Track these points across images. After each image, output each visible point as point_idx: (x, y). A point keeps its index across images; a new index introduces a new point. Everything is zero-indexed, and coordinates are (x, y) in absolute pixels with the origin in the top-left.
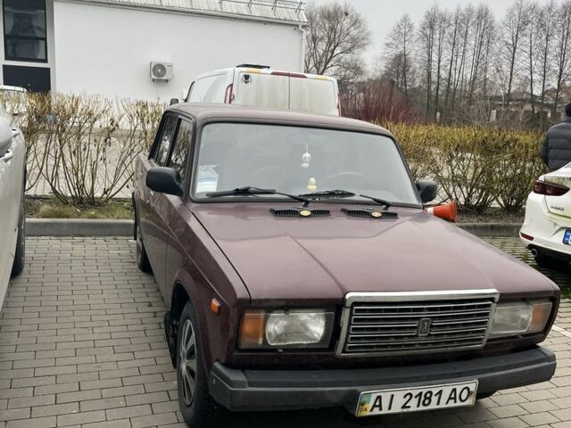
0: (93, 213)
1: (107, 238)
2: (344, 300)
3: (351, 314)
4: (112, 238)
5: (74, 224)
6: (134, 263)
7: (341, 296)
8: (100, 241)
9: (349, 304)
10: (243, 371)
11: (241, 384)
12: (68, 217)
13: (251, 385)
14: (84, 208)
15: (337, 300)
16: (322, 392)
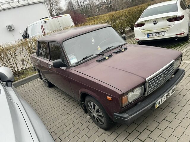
0: (23, 77)
1: (31, 82)
2: (145, 81)
3: (148, 84)
4: (32, 81)
5: (19, 82)
6: (45, 86)
7: (144, 80)
8: (29, 83)
9: (147, 82)
10: (125, 112)
11: (128, 117)
12: (16, 81)
13: (130, 116)
14: (19, 76)
15: (144, 82)
16: (147, 108)
